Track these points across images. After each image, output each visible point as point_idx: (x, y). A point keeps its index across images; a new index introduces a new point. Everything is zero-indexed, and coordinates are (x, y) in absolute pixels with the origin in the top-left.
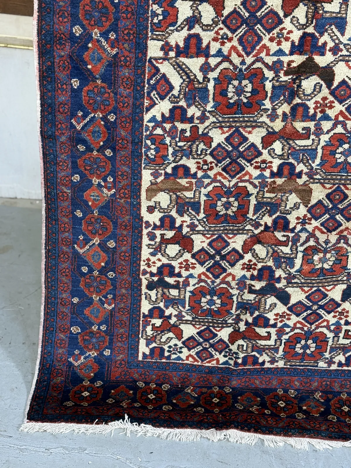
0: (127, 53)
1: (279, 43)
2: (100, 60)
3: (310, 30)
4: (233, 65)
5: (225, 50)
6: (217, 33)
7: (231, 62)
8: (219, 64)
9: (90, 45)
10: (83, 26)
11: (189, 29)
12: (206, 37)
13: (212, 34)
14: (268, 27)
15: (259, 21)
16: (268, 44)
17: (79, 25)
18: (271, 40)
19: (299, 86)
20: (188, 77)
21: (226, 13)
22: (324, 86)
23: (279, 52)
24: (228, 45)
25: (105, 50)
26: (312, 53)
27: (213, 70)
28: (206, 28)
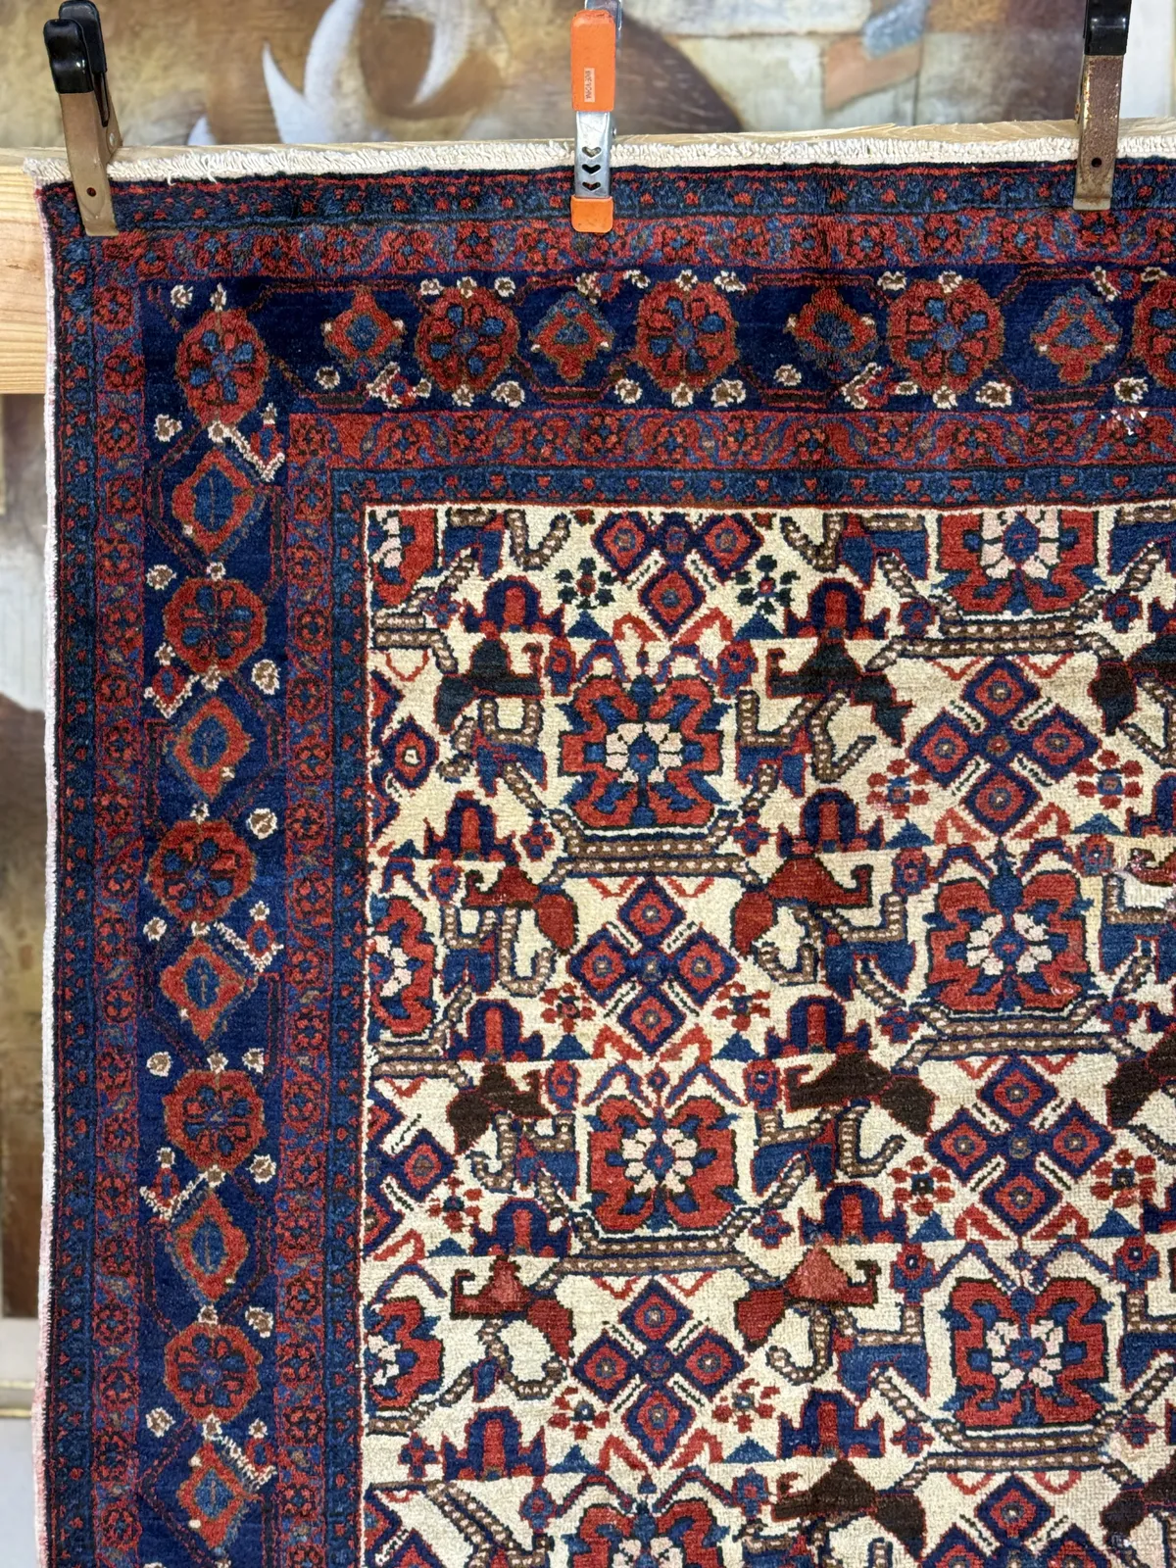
0: (300, 1478)
1: (744, 1425)
2: (224, 1501)
3: (829, 1382)
4: (620, 1493)
5: (591, 1450)
6: (561, 1402)
7: (612, 1487)
8: (579, 1491)
9: (195, 1461)
10: (174, 1409)
11: (479, 1397)
12: (532, 1418)
13: (547, 1407)
14: (706, 1380)
15: (678, 1364)
16: (714, 1428)
17: (163, 1405)
18: (721, 1415)
19: (825, 1550)
20: (489, 1537)
21: (579, 1345)
22: (898, 1548)
23: (750, 1451)
24: (597, 1436)
25: (238, 1471)
26: (844, 1449)
27: (560, 1511)
28: (529, 1390)
